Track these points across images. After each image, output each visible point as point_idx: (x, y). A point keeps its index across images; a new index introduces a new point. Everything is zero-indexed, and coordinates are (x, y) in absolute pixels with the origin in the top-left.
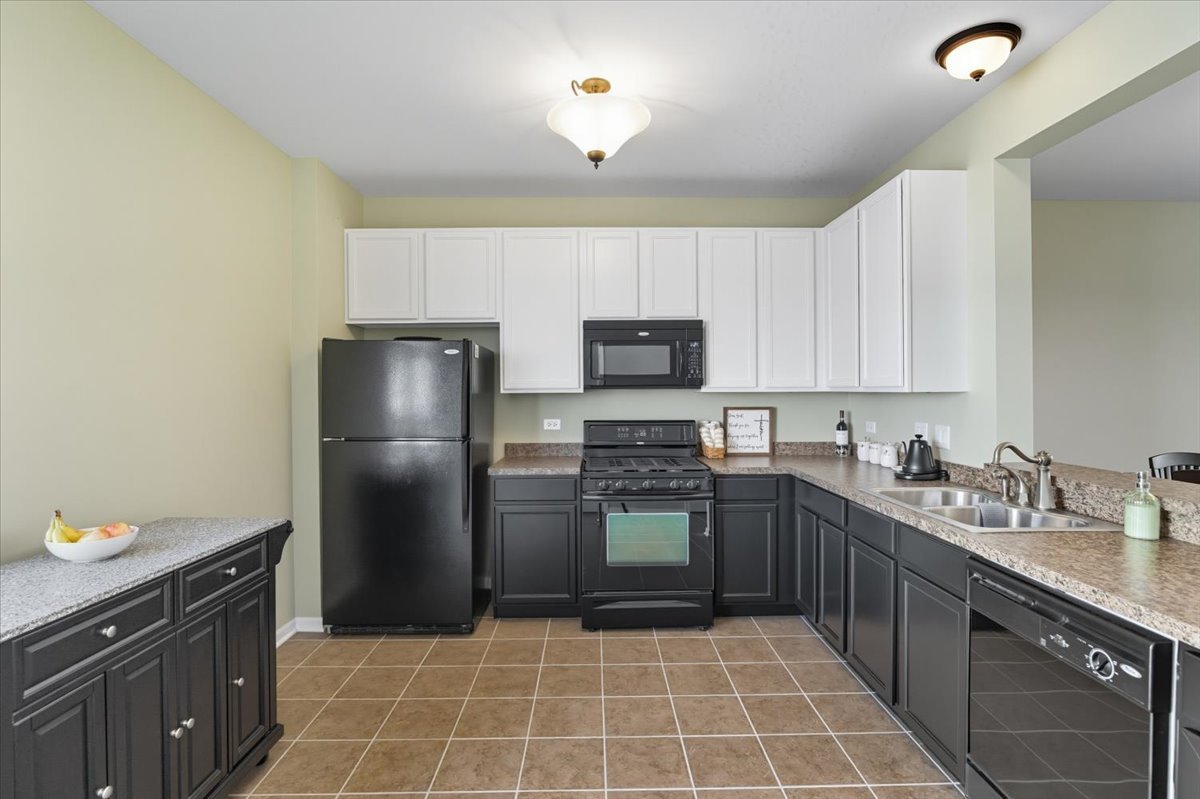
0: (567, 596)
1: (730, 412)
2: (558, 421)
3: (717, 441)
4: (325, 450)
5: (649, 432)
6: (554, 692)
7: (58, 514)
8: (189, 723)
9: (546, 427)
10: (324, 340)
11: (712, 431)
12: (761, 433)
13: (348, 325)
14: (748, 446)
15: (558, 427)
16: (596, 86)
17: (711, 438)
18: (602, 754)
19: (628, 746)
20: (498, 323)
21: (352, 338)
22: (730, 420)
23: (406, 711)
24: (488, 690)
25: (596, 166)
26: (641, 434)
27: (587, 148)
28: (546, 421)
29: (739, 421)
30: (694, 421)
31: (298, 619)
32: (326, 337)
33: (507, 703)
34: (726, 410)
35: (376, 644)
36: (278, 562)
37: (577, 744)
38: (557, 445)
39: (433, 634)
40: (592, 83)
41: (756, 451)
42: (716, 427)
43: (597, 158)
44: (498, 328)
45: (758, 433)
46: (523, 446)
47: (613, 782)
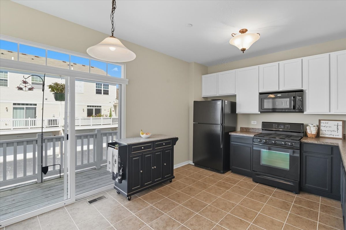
0: (250, 171)
1: (322, 121)
2: (256, 122)
3: (313, 131)
4: (194, 125)
5: (284, 127)
6: (233, 191)
7: (142, 130)
8: (155, 167)
9: (252, 123)
10: (194, 101)
11: (312, 128)
12: (338, 130)
13: (203, 97)
14: (331, 135)
15: (256, 123)
16: (243, 31)
17: (311, 130)
18: (234, 207)
19: (242, 208)
20: (236, 95)
21: (204, 100)
22: (322, 124)
23: (199, 183)
24: (218, 185)
25: (243, 52)
26: (282, 127)
27: (240, 48)
28: (252, 122)
29: (327, 125)
30: (303, 124)
31: (190, 161)
32: (195, 100)
33: (220, 189)
34: (320, 121)
35: (201, 170)
36: (175, 145)
37: (230, 203)
38: (255, 128)
39: (215, 171)
40: (241, 31)
41: (335, 137)
42: (314, 126)
43: (243, 50)
44: (236, 96)
45: (336, 130)
46: (245, 128)
47: (232, 212)
